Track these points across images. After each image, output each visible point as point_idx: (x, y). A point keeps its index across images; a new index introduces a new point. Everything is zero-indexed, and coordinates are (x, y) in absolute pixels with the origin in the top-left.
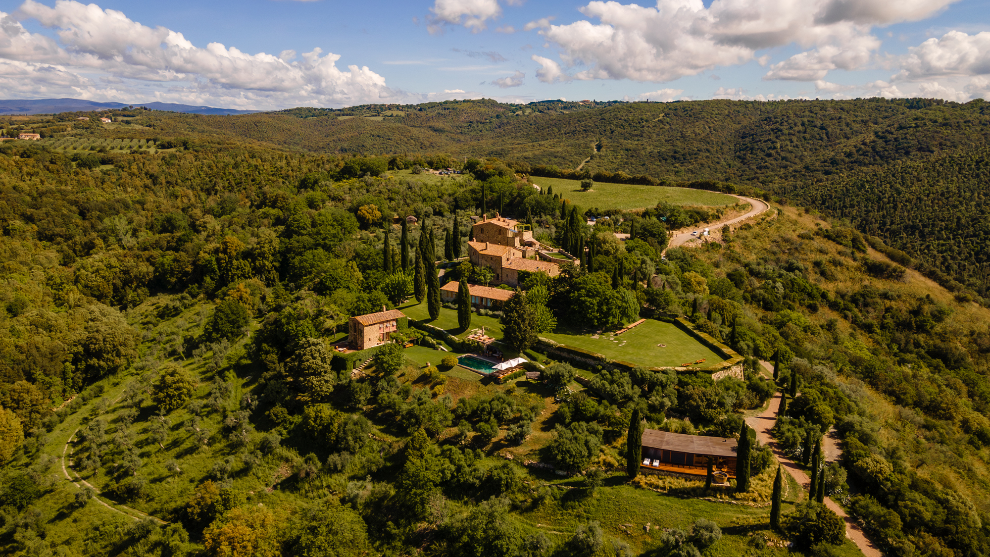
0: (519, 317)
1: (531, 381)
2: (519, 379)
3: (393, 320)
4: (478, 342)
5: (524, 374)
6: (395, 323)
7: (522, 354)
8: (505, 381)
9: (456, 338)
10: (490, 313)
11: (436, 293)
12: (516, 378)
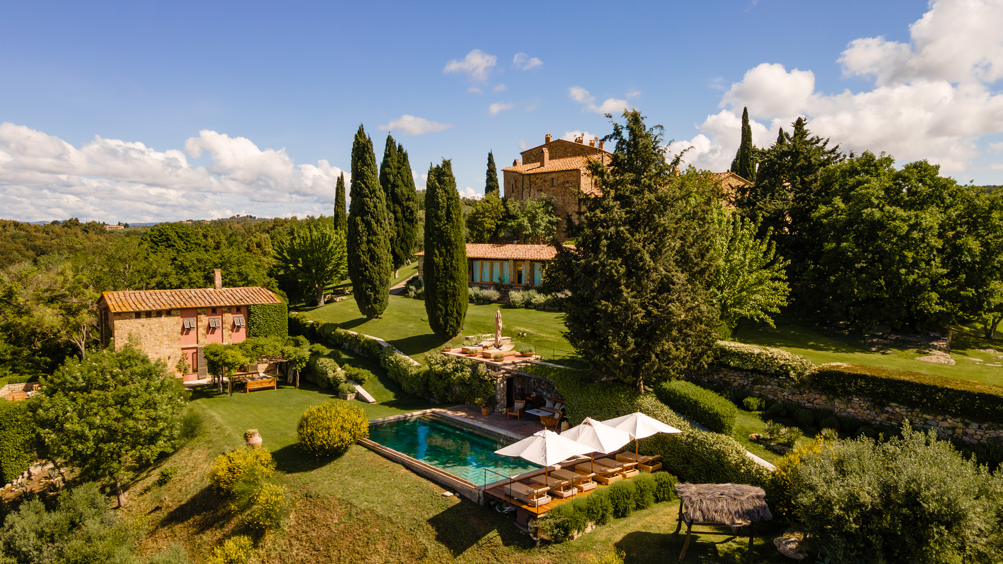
0: (634, 224)
1: (706, 535)
2: (636, 523)
3: (238, 309)
4: (474, 366)
5: (662, 495)
6: (240, 319)
7: (649, 400)
8: (563, 532)
9: (413, 363)
10: (540, 298)
11: (371, 232)
12: (620, 513)
